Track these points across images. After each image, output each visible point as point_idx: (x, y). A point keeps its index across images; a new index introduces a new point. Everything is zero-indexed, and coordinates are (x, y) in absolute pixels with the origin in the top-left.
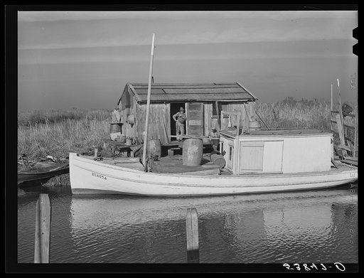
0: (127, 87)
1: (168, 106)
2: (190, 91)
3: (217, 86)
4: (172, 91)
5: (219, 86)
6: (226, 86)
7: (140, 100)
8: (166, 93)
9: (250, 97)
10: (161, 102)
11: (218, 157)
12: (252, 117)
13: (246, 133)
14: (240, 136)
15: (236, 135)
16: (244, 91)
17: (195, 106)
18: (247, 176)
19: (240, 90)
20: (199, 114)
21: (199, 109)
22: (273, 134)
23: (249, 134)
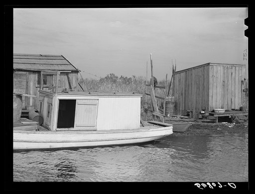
9: (73, 69)
11: (37, 114)
12: (75, 87)
13: (65, 92)
14: (59, 94)
15: (55, 93)
16: (68, 63)
17: (20, 75)
18: (63, 132)
19: (65, 62)
20: (24, 83)
21: (25, 77)
22: (89, 93)
23: (67, 92)
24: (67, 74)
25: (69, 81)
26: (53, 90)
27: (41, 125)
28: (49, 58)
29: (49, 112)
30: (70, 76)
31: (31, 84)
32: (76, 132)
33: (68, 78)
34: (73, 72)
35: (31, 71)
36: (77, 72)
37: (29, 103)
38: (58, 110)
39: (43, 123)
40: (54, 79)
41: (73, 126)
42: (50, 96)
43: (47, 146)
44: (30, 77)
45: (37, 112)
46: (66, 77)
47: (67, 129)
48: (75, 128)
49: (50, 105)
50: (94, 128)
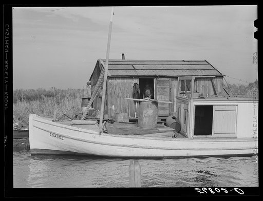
0: (98, 62)
1: (137, 81)
2: (159, 67)
3: (186, 63)
4: (142, 67)
5: (188, 63)
6: (195, 63)
7: (110, 75)
8: (135, 69)
9: (218, 74)
10: (131, 77)
11: (174, 121)
12: (220, 93)
13: (201, 97)
14: (195, 99)
15: (191, 98)
16: (212, 68)
17: (163, 81)
18: (200, 140)
19: (208, 67)
20: (168, 90)
21: (168, 84)
22: (228, 99)
23: (204, 98)
24: (211, 79)
25: (213, 86)
26: (188, 96)
27: (179, 132)
28: (192, 63)
29: (185, 119)
30: (215, 81)
31: (175, 91)
32: (214, 140)
33: (213, 83)
34: (217, 77)
35: (174, 77)
36: (221, 76)
37: (173, 110)
38: (194, 116)
39: (180, 130)
40: (197, 84)
41: (211, 133)
42: (185, 102)
43: (184, 153)
44: (173, 84)
45: (174, 118)
46: (210, 82)
47: (204, 136)
48: (213, 135)
49: (186, 111)
50: (234, 136)
